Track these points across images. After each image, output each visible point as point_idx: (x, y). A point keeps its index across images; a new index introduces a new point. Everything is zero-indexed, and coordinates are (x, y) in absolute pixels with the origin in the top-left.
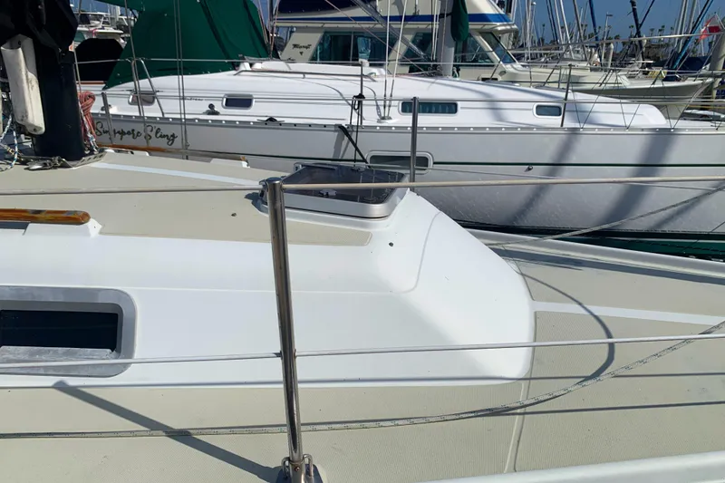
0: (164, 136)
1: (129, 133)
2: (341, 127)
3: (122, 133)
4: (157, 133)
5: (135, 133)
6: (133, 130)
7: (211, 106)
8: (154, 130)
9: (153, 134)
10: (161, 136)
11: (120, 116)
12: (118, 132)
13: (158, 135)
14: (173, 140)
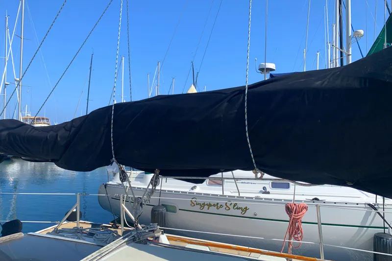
0: (240, 208)
1: (214, 205)
2: (369, 205)
3: (210, 205)
4: (234, 206)
5: (219, 205)
6: (218, 204)
7: (264, 188)
8: (233, 205)
9: (231, 207)
10: (237, 208)
11: (201, 194)
12: (207, 205)
13: (235, 208)
14: (246, 211)
